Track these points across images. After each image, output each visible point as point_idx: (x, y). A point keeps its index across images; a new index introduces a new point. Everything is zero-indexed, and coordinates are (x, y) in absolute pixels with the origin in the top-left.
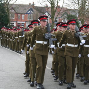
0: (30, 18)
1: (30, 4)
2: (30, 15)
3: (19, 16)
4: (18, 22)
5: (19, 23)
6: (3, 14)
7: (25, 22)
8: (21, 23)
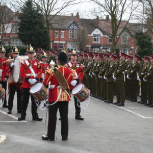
0: (73, 37)
1: (72, 14)
2: (73, 32)
3: (57, 33)
4: (55, 42)
5: (56, 44)
6: (41, 30)
7: (65, 42)
8: (59, 43)
